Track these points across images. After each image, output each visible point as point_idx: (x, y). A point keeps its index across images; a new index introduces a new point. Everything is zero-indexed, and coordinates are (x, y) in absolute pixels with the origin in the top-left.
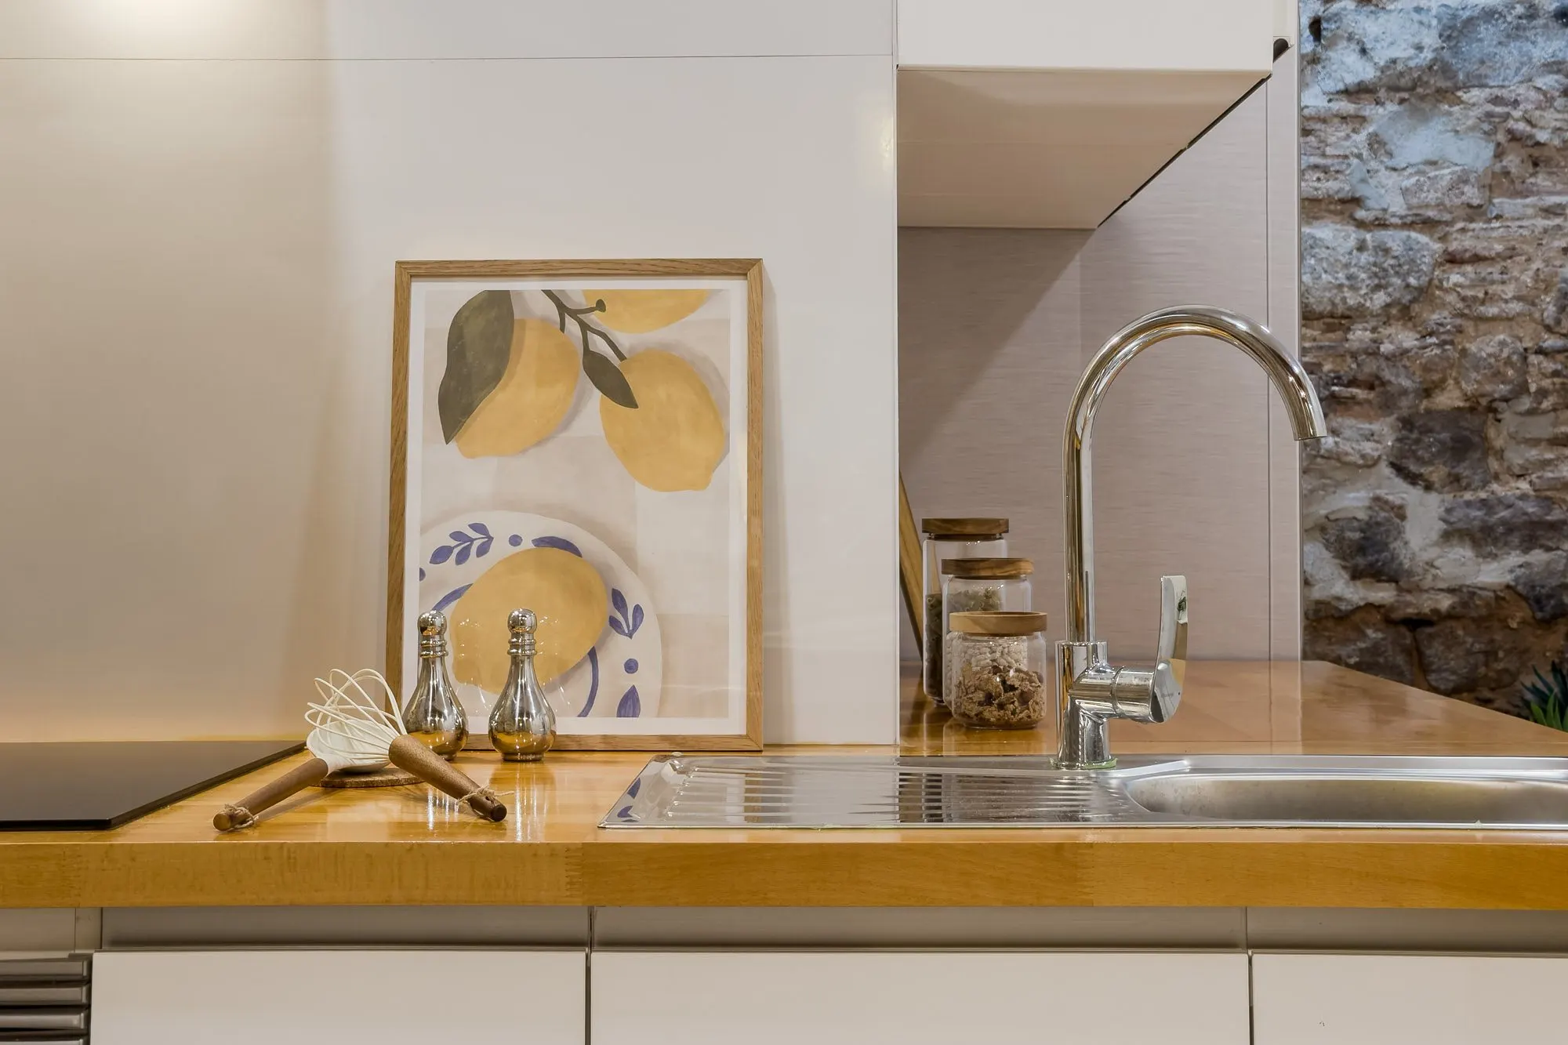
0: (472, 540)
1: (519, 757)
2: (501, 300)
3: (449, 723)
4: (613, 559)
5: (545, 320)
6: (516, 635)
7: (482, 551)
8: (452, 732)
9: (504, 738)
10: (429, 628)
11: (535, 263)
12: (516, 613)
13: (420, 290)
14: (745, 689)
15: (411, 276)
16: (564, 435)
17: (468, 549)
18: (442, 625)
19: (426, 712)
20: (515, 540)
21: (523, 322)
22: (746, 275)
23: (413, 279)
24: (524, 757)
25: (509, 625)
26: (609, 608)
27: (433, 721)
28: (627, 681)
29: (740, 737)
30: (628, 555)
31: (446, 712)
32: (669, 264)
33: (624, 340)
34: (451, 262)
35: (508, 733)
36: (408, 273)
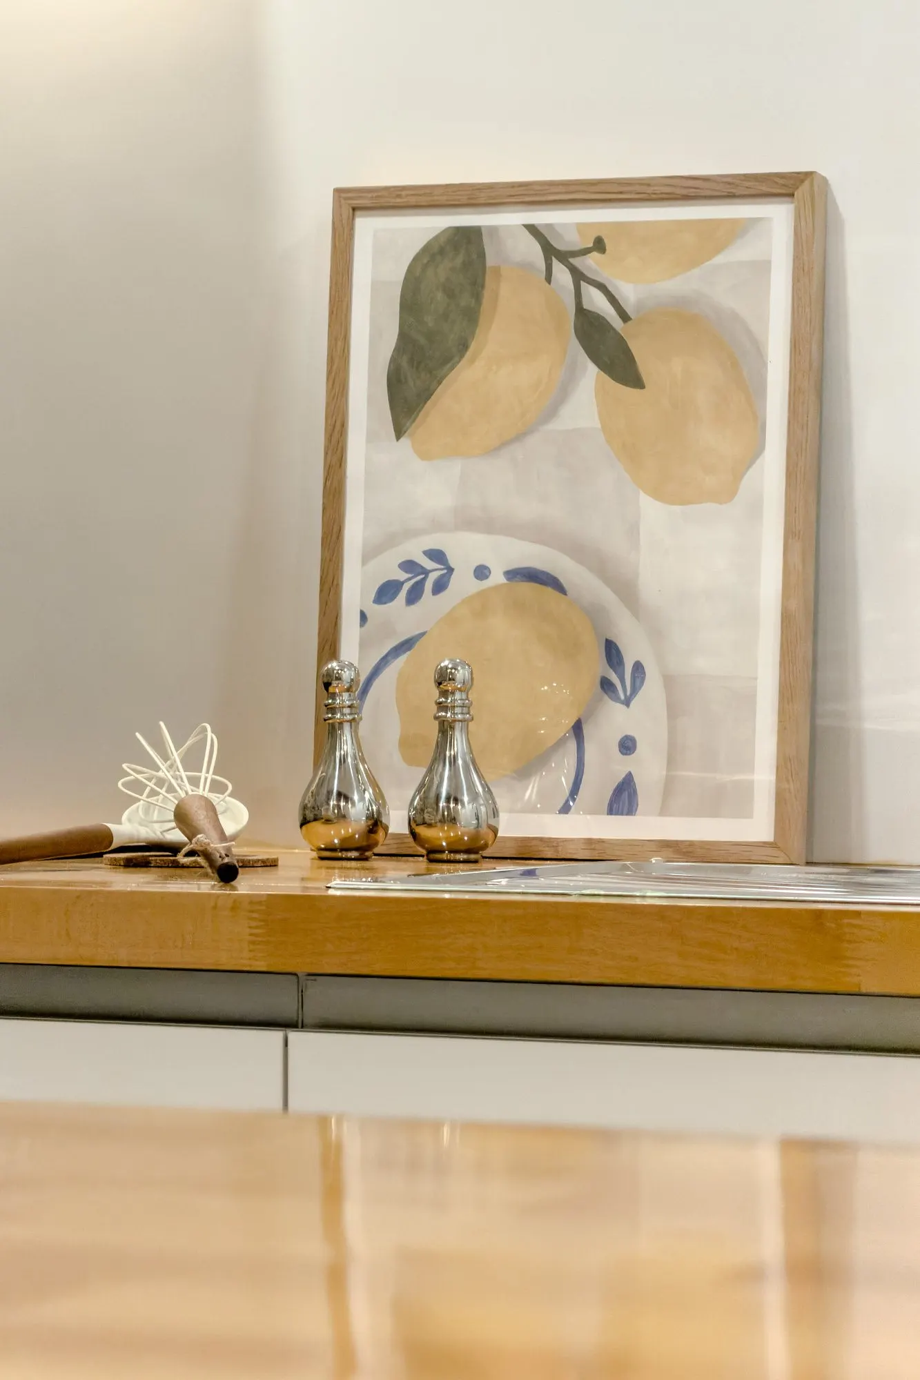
0: (426, 573)
1: (445, 856)
2: (468, 239)
3: (358, 810)
4: (607, 596)
5: (527, 267)
6: (444, 693)
7: (440, 587)
8: (363, 822)
9: (423, 831)
10: (334, 683)
11: (513, 187)
12: (446, 663)
13: (367, 228)
14: (773, 778)
15: (354, 209)
16: (552, 426)
17: (422, 582)
18: (352, 680)
19: (330, 793)
20: (481, 572)
21: (497, 271)
22: (792, 195)
23: (358, 213)
24: (452, 857)
25: (436, 681)
26: (601, 667)
27: (339, 807)
28: (621, 766)
29: (764, 845)
30: (627, 592)
31: (356, 797)
32: (691, 183)
33: (629, 293)
34: (404, 188)
35: (430, 825)
36: (349, 204)
